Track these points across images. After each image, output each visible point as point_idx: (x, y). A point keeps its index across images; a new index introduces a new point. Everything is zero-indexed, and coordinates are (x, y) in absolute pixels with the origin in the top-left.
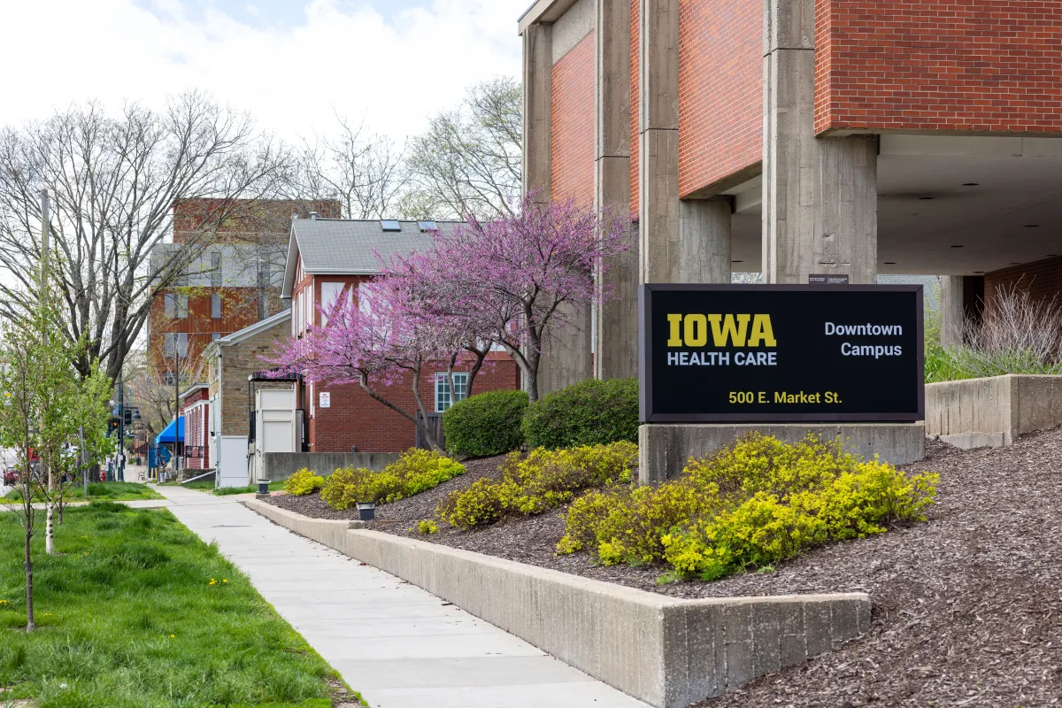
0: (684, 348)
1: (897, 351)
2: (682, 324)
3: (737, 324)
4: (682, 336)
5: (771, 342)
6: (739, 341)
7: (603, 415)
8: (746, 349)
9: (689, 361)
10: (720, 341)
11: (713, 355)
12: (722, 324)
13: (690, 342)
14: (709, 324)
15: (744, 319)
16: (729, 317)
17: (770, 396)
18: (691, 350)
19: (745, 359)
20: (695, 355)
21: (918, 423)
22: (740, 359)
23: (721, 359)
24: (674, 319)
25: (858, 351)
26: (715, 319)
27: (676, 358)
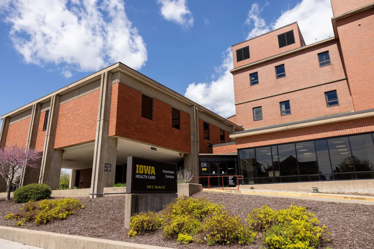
0: (139, 174)
1: (173, 177)
2: (139, 167)
3: (149, 168)
4: (139, 171)
5: (154, 174)
6: (149, 173)
7: (39, 191)
8: (150, 175)
9: (140, 177)
10: (146, 173)
11: (144, 176)
12: (146, 168)
13: (141, 172)
14: (144, 168)
15: (150, 167)
16: (147, 166)
17: (154, 187)
18: (140, 174)
19: (150, 177)
20: (141, 175)
21: (177, 193)
22: (149, 177)
23: (146, 177)
24: (137, 166)
25: (168, 177)
26: (145, 166)
27: (137, 176)
